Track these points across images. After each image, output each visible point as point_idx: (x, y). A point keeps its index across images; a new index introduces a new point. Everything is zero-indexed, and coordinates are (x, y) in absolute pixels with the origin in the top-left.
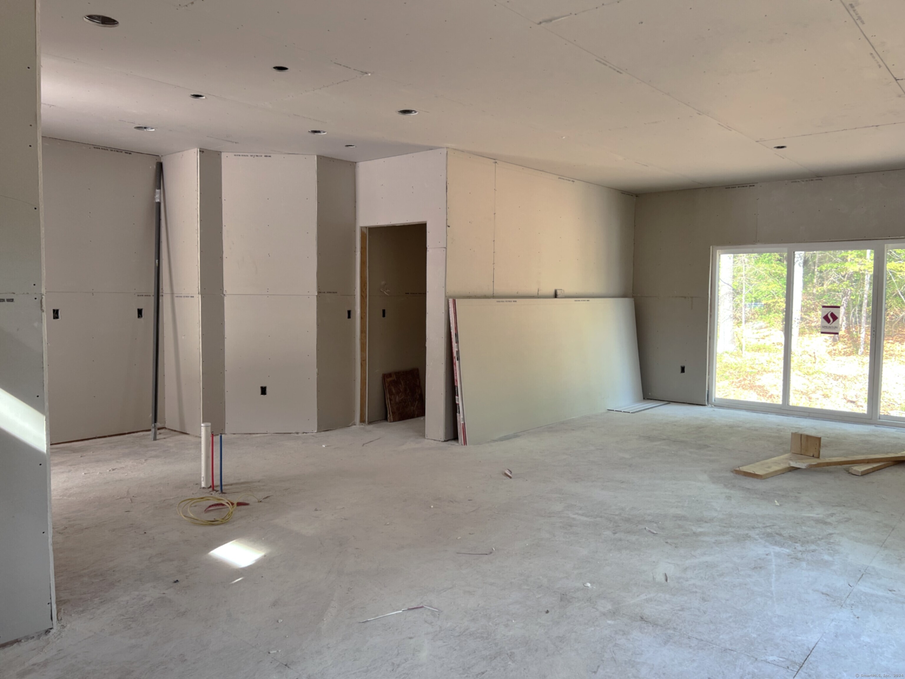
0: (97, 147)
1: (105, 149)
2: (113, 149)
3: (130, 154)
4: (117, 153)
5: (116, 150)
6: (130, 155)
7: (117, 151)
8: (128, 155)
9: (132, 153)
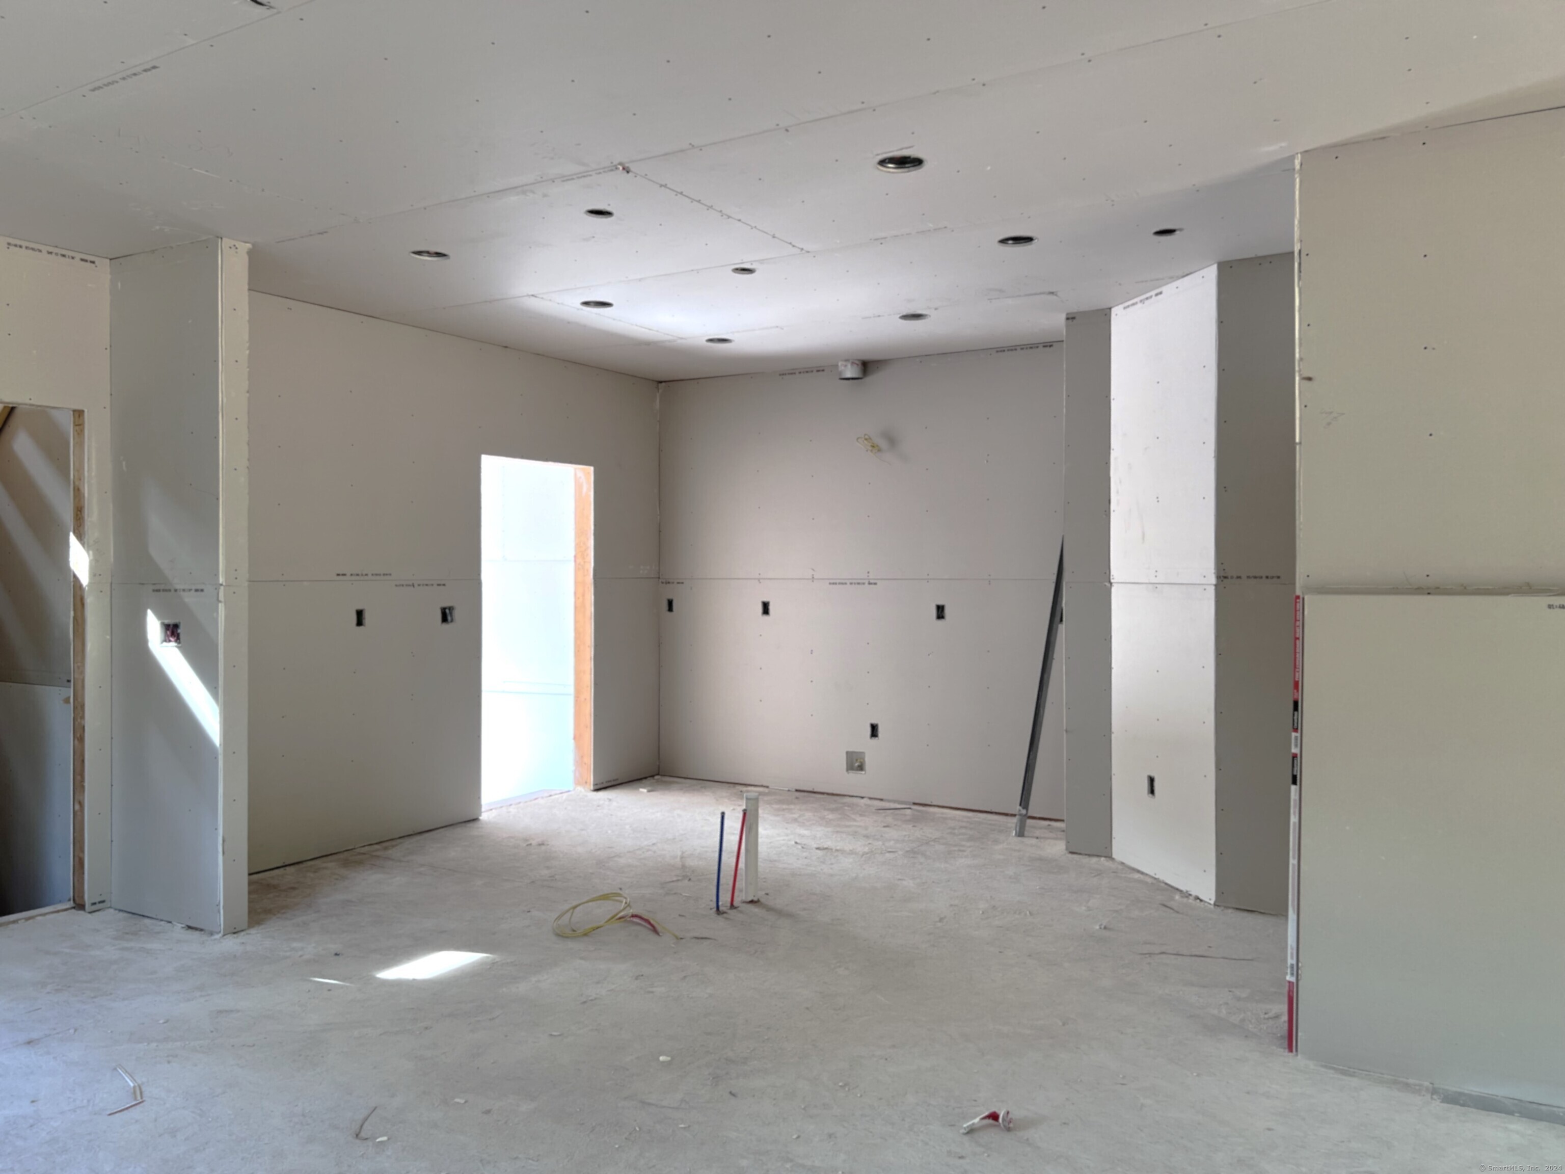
0: (1001, 350)
1: (1013, 349)
2: (1025, 347)
3: (1051, 346)
4: (1031, 350)
5: (1028, 346)
6: (1052, 348)
7: (1031, 348)
8: (1048, 349)
9: (1054, 344)
